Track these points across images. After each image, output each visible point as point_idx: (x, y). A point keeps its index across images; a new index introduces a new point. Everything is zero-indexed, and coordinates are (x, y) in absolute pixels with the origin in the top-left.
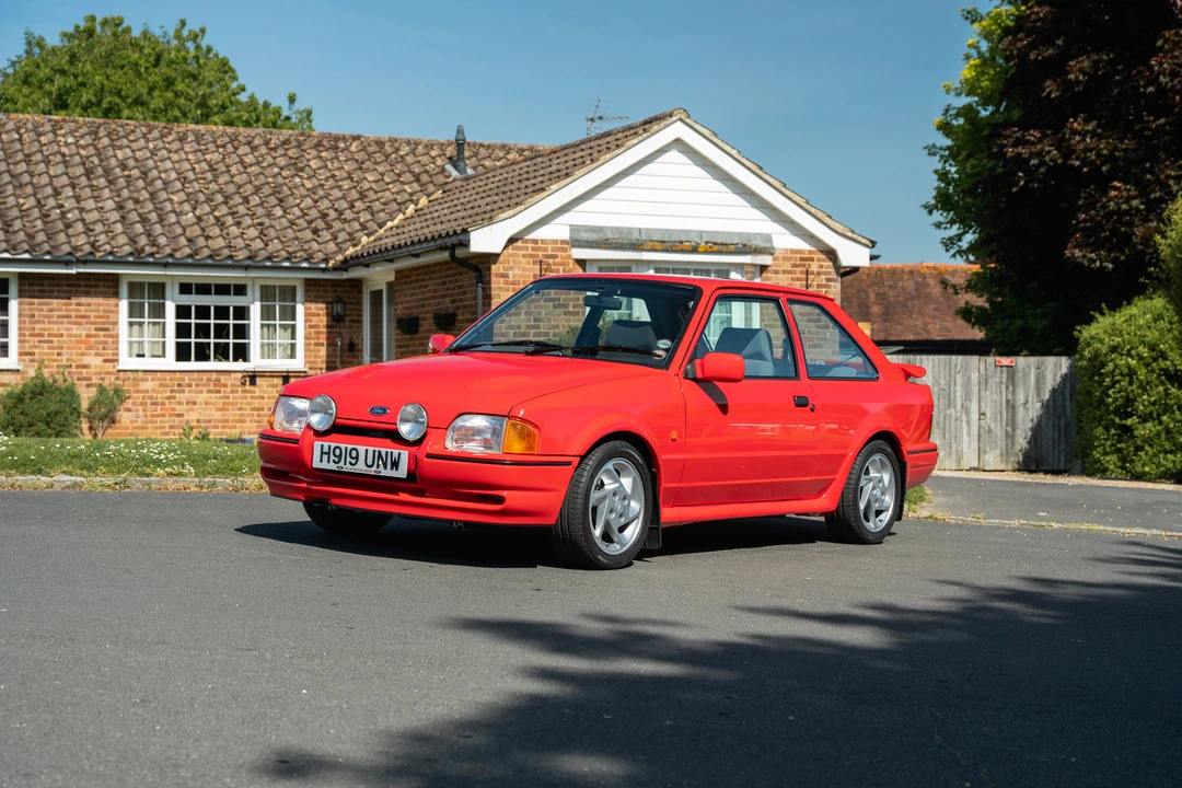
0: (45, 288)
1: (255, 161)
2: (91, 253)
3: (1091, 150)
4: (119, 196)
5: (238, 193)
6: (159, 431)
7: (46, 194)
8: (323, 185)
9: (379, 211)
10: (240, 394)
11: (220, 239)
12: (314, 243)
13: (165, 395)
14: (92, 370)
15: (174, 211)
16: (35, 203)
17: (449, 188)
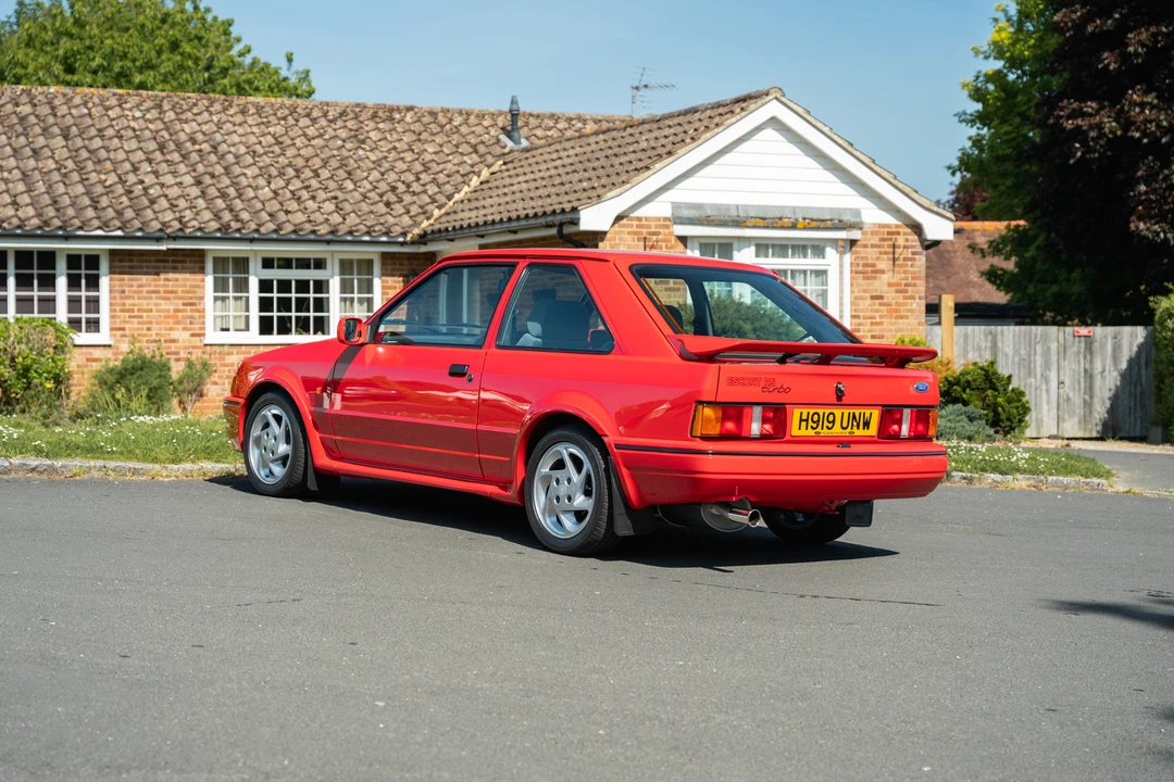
0: (135, 264)
1: (317, 134)
2: (181, 230)
3: (1150, 122)
4: (194, 170)
5: (307, 166)
7: (125, 170)
8: (386, 158)
9: (445, 184)
11: (299, 214)
12: (389, 216)
14: (180, 344)
15: (250, 186)
16: (116, 179)
17: (510, 159)
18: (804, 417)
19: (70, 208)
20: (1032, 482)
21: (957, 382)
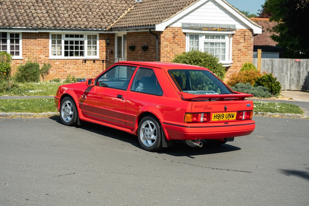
0: (29, 36)
2: (42, 27)
4: (46, 9)
5: (78, 7)
6: (60, 76)
7: (27, 8)
8: (101, 5)
9: (117, 13)
10: (82, 65)
11: (76, 22)
12: (101, 23)
13: (61, 66)
14: (42, 59)
15: (62, 13)
16: (24, 11)
17: (136, 6)
18: (215, 116)
19: (11, 20)
20: (280, 115)
21: (261, 80)
